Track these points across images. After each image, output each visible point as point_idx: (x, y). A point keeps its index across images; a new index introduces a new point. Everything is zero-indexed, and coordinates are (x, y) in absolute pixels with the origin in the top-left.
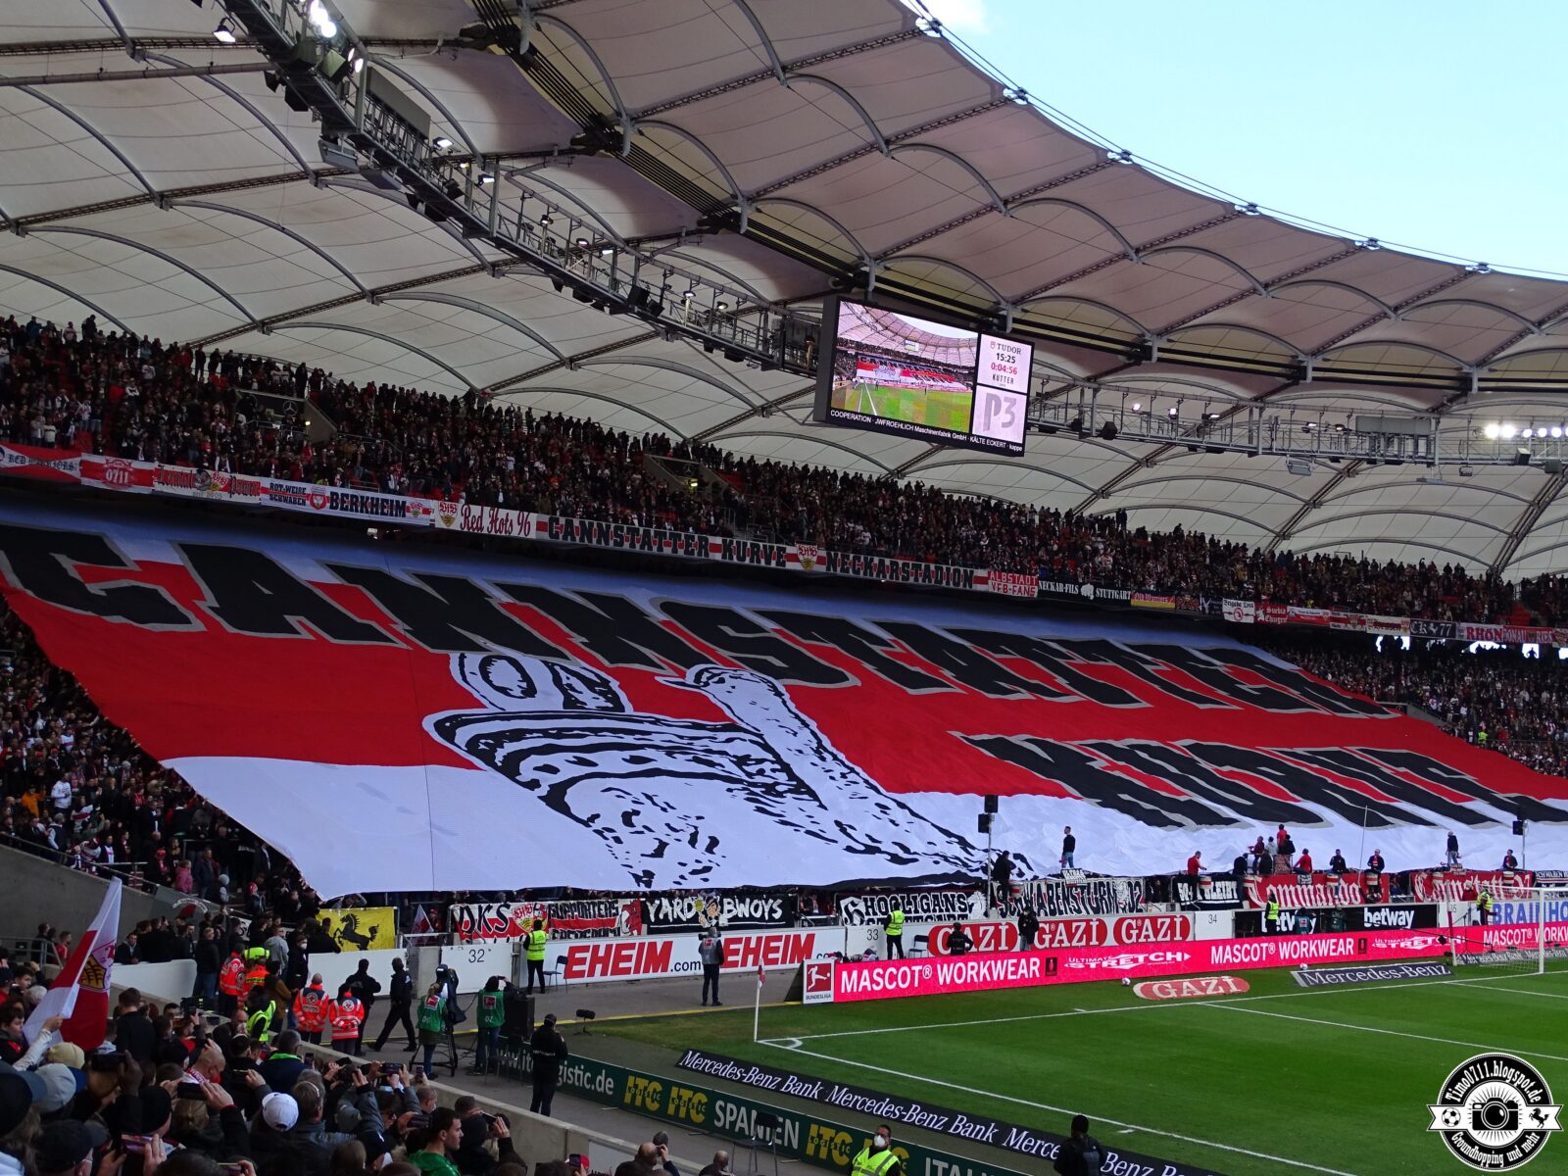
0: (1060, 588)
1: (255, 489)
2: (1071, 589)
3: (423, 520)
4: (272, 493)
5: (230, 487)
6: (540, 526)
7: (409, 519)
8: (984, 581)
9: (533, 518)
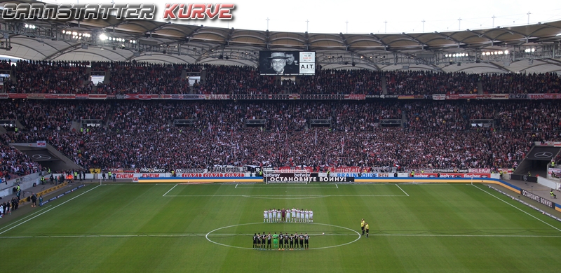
0: (373, 96)
1: (169, 97)
2: (377, 96)
3: (202, 98)
4: (172, 97)
5: (164, 97)
6: (228, 97)
7: (199, 98)
8: (348, 97)
9: (226, 95)
